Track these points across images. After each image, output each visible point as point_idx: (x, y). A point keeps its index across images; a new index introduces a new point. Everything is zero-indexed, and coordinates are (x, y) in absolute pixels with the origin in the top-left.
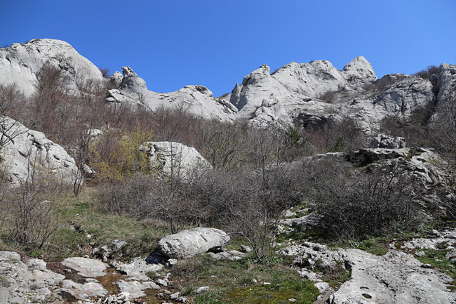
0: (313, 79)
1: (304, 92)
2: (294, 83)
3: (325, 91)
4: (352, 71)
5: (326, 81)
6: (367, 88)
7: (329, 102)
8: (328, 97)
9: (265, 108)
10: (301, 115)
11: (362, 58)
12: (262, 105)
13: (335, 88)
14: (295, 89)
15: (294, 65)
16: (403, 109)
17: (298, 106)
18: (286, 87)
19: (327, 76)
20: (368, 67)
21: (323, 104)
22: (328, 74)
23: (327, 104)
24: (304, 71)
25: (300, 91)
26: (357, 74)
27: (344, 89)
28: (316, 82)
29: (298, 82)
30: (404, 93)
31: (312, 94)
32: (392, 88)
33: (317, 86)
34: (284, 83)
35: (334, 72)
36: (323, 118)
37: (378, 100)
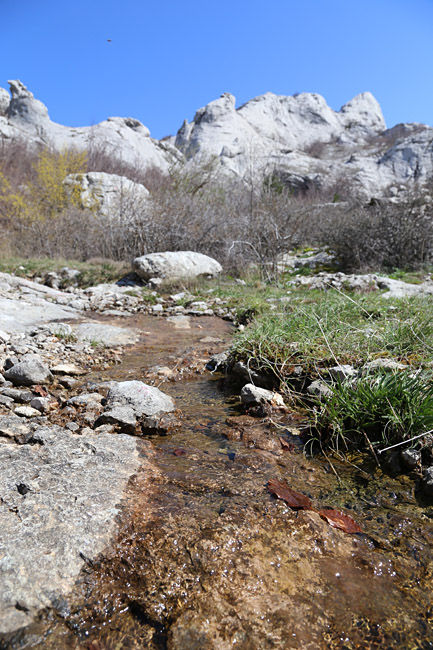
0: (296, 121)
1: (282, 140)
2: (269, 125)
3: (312, 141)
4: (353, 114)
5: (315, 125)
6: (371, 141)
7: (316, 157)
8: (315, 150)
9: (226, 159)
10: (275, 173)
11: (369, 95)
12: (221, 155)
13: (326, 138)
14: (269, 134)
15: (271, 98)
16: (417, 174)
17: (271, 160)
18: (257, 130)
19: (316, 118)
20: (376, 110)
21: (308, 159)
22: (318, 116)
23: (314, 160)
24: (284, 108)
25: (277, 138)
26: (359, 118)
27: (338, 140)
28: (300, 126)
29: (275, 123)
30: (420, 152)
31: (294, 143)
32: (405, 143)
33: (301, 132)
34: (254, 124)
35: (327, 113)
36: (306, 180)
37: (385, 159)
